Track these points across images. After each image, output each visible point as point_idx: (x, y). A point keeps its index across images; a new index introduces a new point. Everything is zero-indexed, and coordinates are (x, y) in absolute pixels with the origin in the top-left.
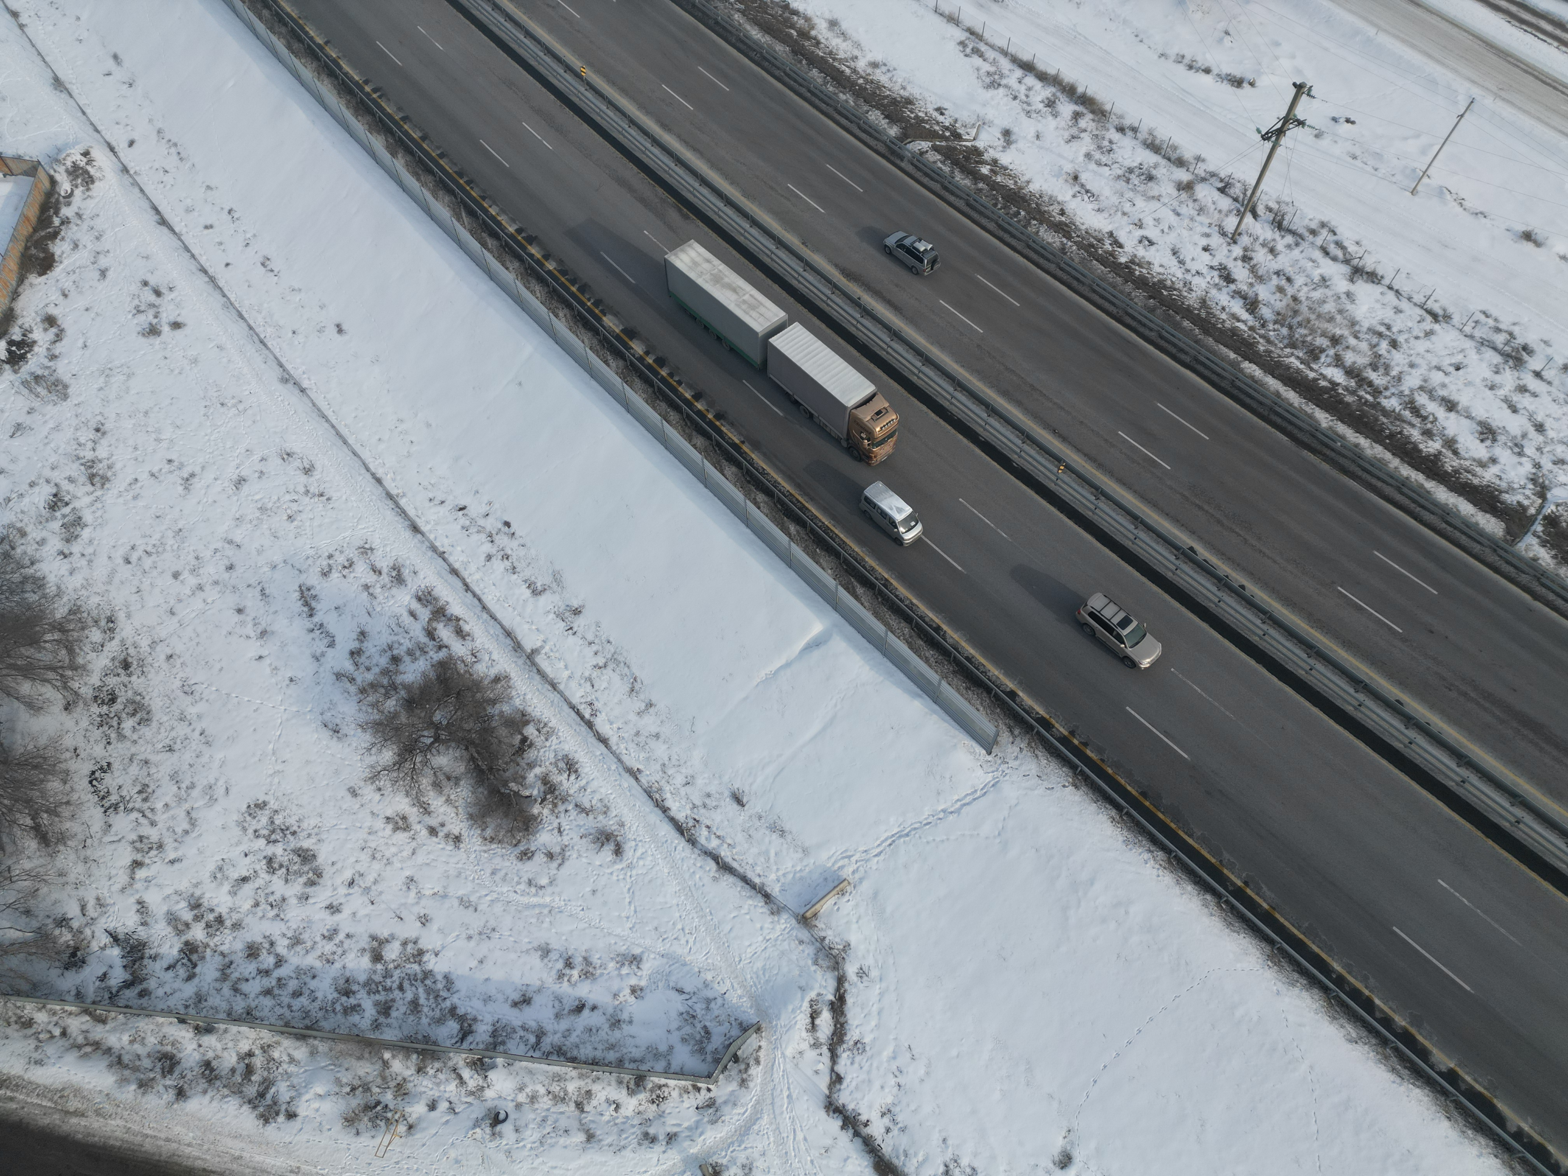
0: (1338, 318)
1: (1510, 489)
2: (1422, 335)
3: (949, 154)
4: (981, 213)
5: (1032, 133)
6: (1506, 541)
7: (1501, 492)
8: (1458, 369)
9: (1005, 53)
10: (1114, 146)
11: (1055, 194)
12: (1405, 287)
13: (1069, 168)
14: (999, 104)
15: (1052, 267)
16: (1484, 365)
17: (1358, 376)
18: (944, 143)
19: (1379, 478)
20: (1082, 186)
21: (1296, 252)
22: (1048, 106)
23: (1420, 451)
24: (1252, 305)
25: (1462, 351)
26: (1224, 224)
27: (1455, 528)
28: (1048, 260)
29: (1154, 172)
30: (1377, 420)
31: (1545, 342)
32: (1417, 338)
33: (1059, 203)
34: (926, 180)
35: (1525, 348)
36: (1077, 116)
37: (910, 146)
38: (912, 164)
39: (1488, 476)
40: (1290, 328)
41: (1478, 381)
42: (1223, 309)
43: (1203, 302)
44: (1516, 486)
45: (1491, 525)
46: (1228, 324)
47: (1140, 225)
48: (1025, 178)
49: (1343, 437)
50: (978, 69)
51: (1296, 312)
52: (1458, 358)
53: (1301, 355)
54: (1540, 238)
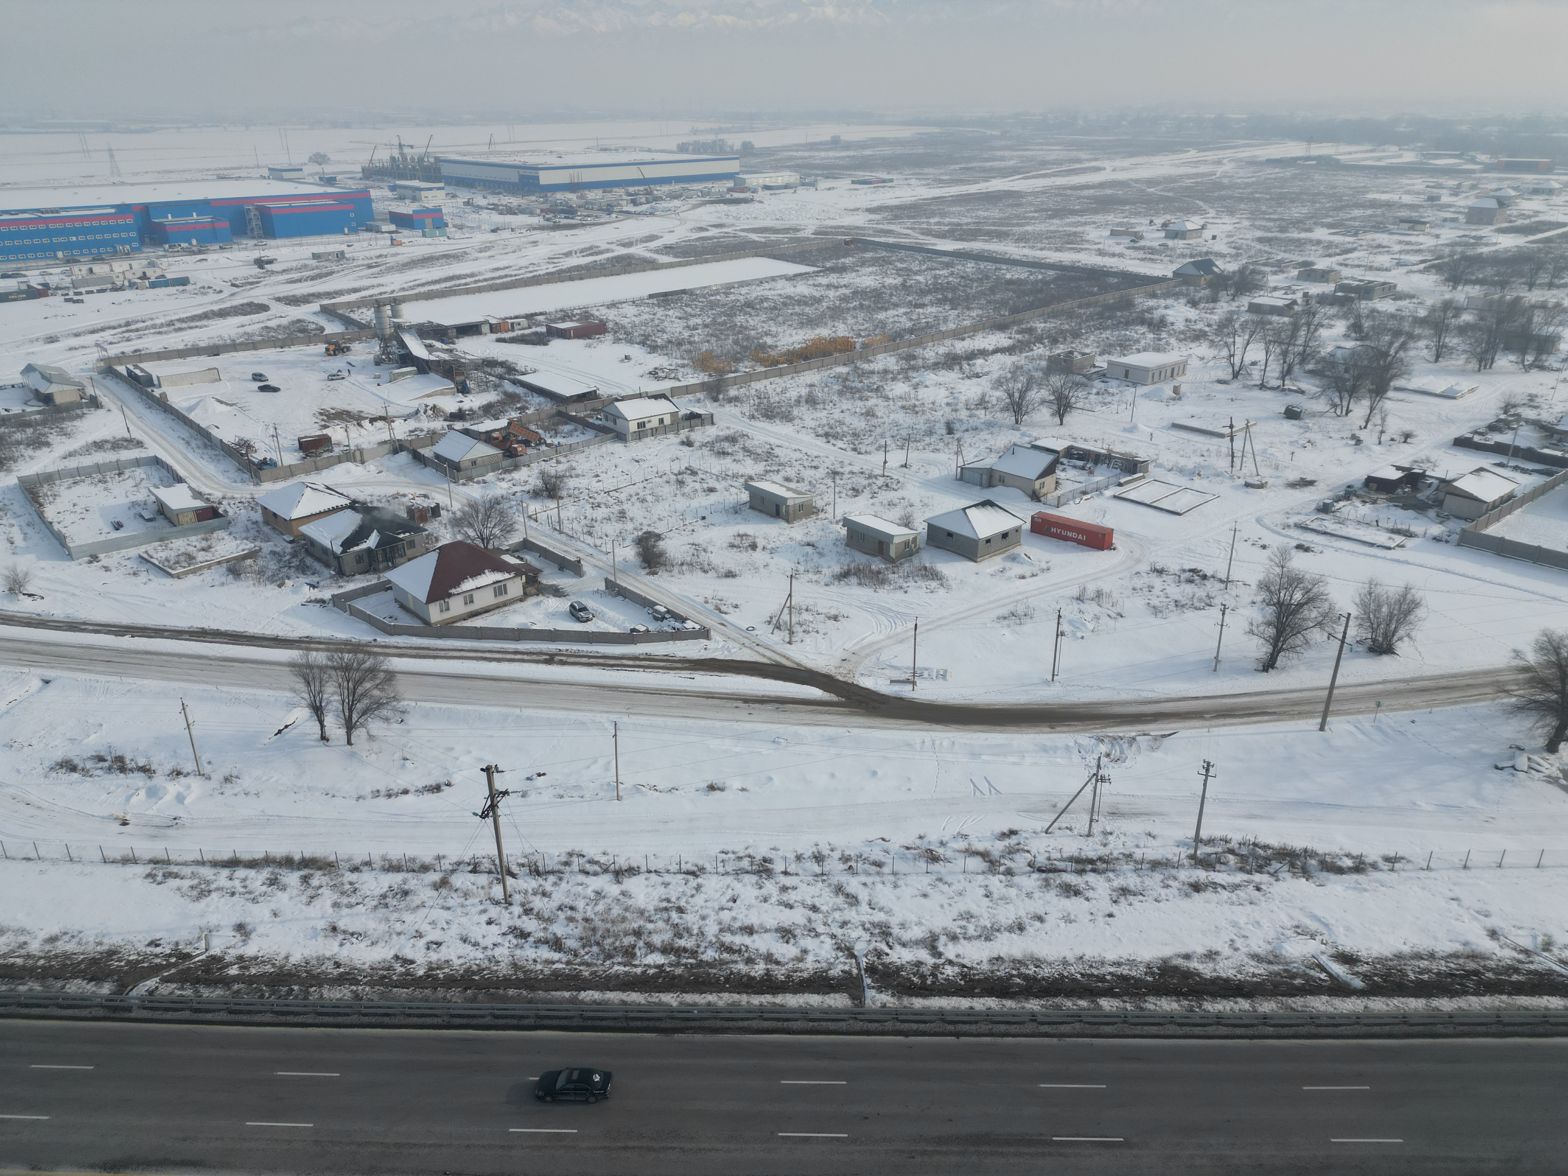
0: (627, 914)
1: (831, 965)
2: (694, 892)
3: (183, 978)
4: (249, 1012)
5: (267, 915)
6: (856, 1006)
7: (826, 972)
8: (735, 901)
9: (203, 863)
10: (357, 885)
11: (320, 954)
12: (659, 865)
13: (322, 924)
14: (217, 907)
15: (355, 1019)
16: (749, 887)
17: (672, 949)
18: (173, 971)
19: (742, 1019)
20: (345, 932)
21: (564, 885)
22: (271, 884)
23: (754, 978)
24: (556, 944)
25: (728, 886)
26: (492, 895)
27: (819, 1020)
28: (348, 1015)
29: (406, 887)
30: (709, 974)
31: (774, 849)
32: (692, 896)
33: (329, 959)
34: (169, 1015)
35: (765, 860)
36: (305, 879)
37: (134, 993)
38: (145, 1008)
39: (809, 965)
40: (598, 944)
41: (753, 901)
42: (535, 961)
43: (515, 965)
44: (832, 960)
45: (838, 1001)
46: (547, 971)
47: (419, 935)
48: (283, 955)
49: (695, 1005)
50: (179, 889)
51: (594, 930)
52: (729, 894)
53: (620, 960)
54: (720, 785)
